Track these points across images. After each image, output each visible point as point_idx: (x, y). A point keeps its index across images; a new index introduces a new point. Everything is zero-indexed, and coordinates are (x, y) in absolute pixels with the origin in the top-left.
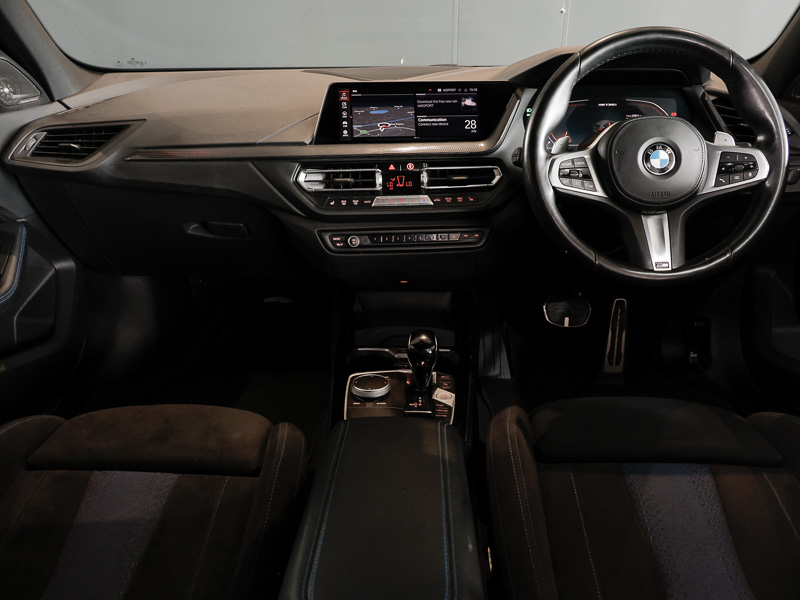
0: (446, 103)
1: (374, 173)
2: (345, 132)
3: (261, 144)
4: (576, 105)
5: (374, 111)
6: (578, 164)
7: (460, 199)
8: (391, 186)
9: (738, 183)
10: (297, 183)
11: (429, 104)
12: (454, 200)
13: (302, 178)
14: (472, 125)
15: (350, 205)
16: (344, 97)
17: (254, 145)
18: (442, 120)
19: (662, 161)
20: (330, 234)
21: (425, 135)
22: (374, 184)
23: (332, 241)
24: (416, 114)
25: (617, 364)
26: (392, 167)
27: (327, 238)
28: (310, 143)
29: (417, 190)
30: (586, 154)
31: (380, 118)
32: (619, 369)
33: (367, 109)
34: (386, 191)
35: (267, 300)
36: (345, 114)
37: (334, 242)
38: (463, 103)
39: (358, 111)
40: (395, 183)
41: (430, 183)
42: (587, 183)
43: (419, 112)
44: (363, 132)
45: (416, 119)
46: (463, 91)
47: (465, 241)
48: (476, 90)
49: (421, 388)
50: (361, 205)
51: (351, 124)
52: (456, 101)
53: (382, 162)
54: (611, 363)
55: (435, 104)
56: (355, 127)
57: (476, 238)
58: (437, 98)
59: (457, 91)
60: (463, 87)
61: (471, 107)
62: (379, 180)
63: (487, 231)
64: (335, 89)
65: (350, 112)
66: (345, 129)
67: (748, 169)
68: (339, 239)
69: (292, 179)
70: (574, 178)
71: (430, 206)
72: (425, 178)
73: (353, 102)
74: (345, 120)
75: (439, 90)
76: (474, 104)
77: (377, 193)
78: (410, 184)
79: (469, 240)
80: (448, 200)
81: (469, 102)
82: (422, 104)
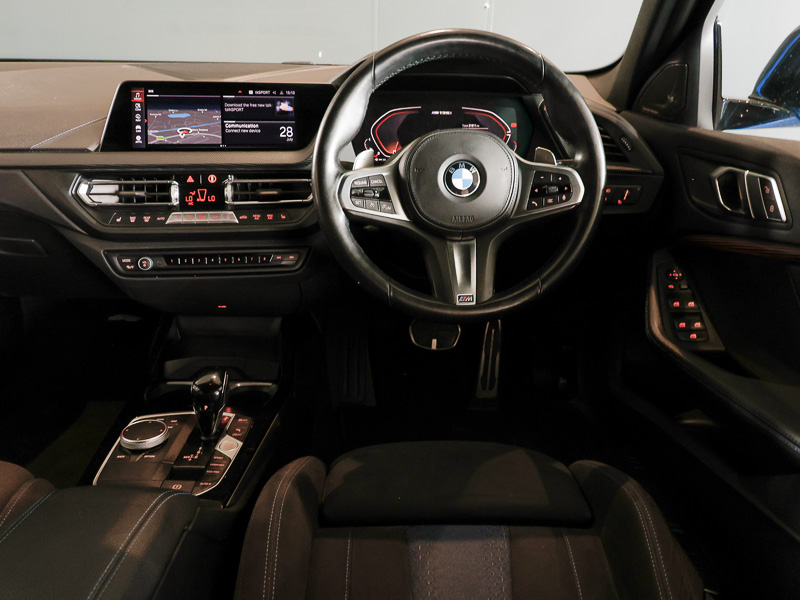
0: (258, 108)
1: (170, 185)
2: (138, 138)
3: (35, 150)
4: (408, 113)
5: (173, 114)
6: (374, 182)
7: (270, 217)
8: (190, 201)
9: (552, 207)
10: (77, 197)
11: (239, 108)
12: (264, 218)
13: (83, 190)
14: (287, 133)
15: (140, 221)
16: (138, 97)
17: (27, 150)
18: (252, 127)
19: (465, 181)
20: (118, 254)
21: (233, 142)
22: (168, 199)
23: (121, 263)
24: (223, 119)
25: (491, 389)
26: (190, 180)
27: (116, 260)
28: (97, 150)
29: (220, 205)
30: (384, 171)
31: (180, 122)
32: (493, 393)
33: (164, 112)
34: (183, 206)
35: (113, 318)
36: (138, 118)
37: (124, 265)
38: (278, 108)
39: (154, 114)
40: (196, 197)
41: (235, 198)
42: (384, 205)
43: (225, 116)
44: (160, 139)
45: (223, 125)
46: (278, 94)
47: (278, 263)
48: (294, 93)
49: (205, 435)
50: (153, 223)
51: (145, 128)
52: (269, 105)
53: (180, 172)
54: (484, 388)
55: (245, 108)
56: (150, 133)
57: (291, 260)
58: (248, 101)
59: (271, 94)
60: (278, 89)
61: (288, 112)
62: (175, 193)
63: (304, 252)
64: (127, 89)
65: (145, 116)
66: (139, 134)
67: (561, 192)
68: (129, 261)
69: (71, 192)
70: (369, 198)
71: (235, 224)
72: (229, 192)
73: (149, 104)
74: (138, 123)
75: (251, 92)
76: (290, 109)
77: (172, 209)
78: (213, 199)
79: (283, 263)
80: (257, 217)
81: (285, 107)
82: (230, 108)
